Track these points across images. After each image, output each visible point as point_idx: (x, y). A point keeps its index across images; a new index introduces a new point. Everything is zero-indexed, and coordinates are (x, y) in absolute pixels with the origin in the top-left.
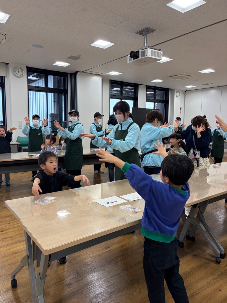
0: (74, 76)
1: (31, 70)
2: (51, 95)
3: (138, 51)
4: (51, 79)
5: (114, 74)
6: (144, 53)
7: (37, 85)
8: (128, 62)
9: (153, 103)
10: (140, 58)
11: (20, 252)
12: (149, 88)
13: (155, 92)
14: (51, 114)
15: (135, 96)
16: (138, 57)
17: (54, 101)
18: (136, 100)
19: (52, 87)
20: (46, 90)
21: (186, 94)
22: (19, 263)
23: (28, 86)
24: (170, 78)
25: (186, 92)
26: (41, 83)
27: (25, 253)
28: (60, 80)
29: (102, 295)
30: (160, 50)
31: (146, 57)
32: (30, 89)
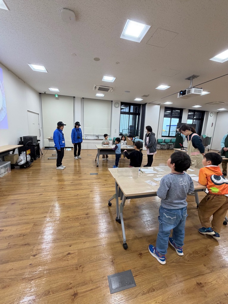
0: (144, 105)
1: (122, 103)
2: (131, 116)
3: (186, 90)
4: (132, 107)
5: (168, 103)
6: (189, 91)
7: (125, 111)
8: (178, 97)
9: (192, 120)
10: (186, 94)
11: (113, 191)
12: (190, 111)
13: (194, 113)
14: (130, 126)
15: (180, 116)
16: (185, 94)
17: (133, 119)
18: (180, 118)
19: (132, 112)
20: (129, 113)
21: (218, 115)
22: (112, 197)
23: (121, 112)
24: (207, 105)
25: (218, 113)
26: (127, 110)
27: (115, 193)
28: (137, 108)
29: (150, 222)
30: (201, 88)
31: (190, 93)
32: (122, 113)
